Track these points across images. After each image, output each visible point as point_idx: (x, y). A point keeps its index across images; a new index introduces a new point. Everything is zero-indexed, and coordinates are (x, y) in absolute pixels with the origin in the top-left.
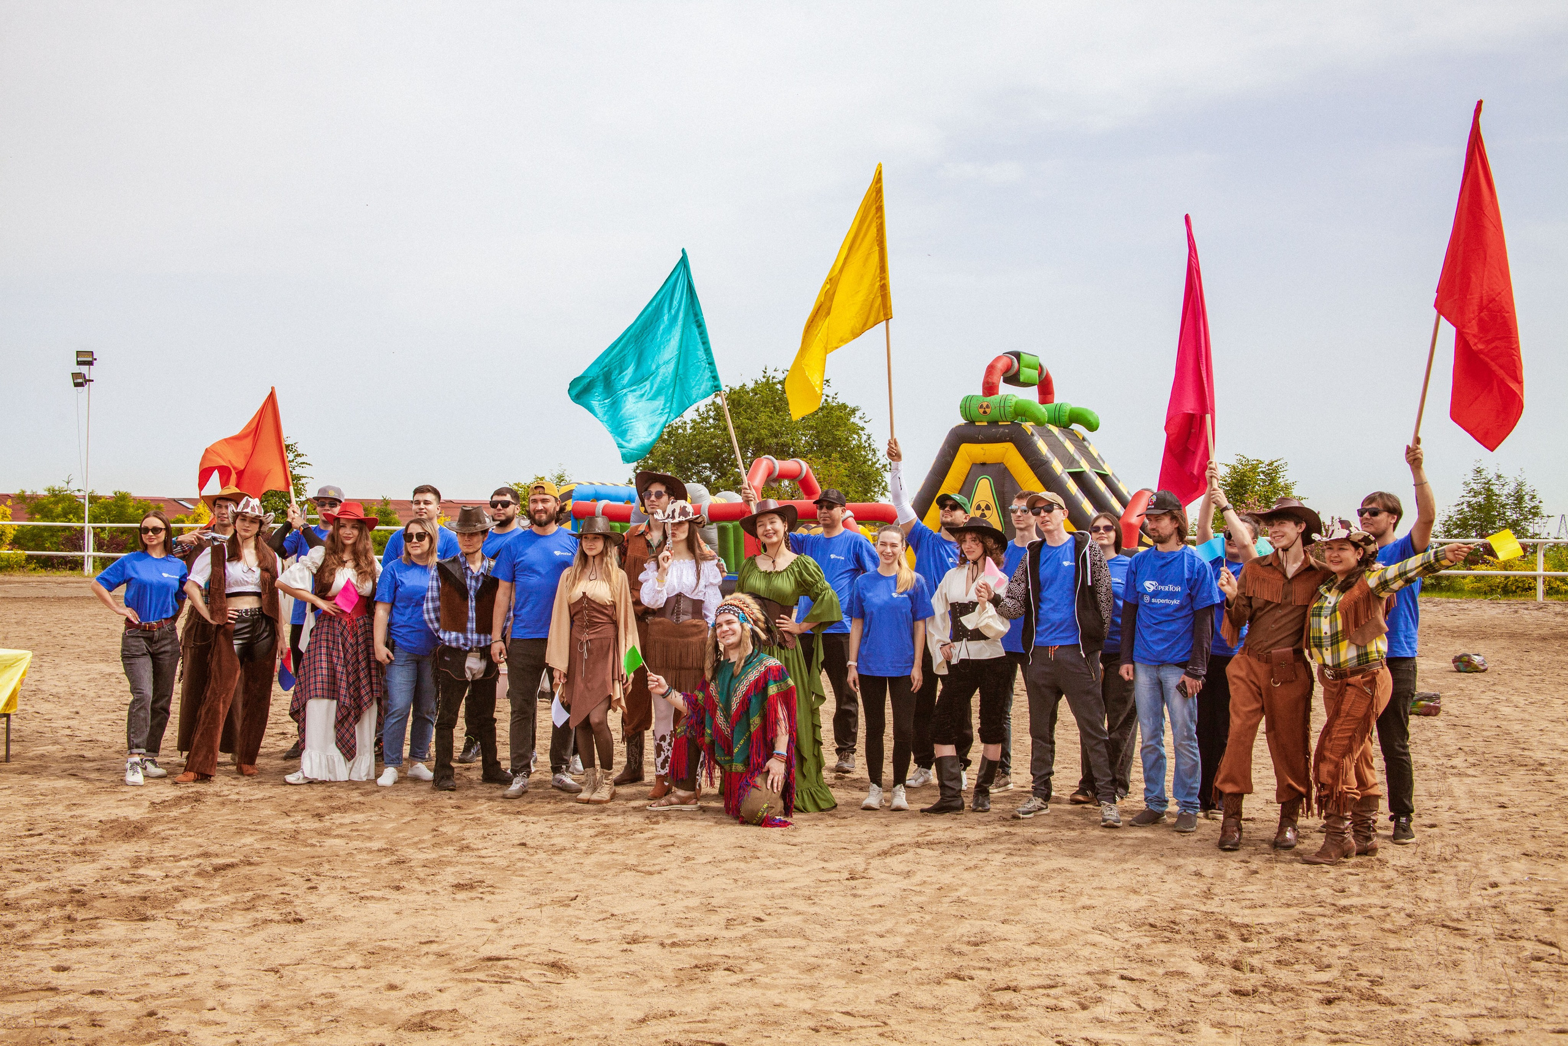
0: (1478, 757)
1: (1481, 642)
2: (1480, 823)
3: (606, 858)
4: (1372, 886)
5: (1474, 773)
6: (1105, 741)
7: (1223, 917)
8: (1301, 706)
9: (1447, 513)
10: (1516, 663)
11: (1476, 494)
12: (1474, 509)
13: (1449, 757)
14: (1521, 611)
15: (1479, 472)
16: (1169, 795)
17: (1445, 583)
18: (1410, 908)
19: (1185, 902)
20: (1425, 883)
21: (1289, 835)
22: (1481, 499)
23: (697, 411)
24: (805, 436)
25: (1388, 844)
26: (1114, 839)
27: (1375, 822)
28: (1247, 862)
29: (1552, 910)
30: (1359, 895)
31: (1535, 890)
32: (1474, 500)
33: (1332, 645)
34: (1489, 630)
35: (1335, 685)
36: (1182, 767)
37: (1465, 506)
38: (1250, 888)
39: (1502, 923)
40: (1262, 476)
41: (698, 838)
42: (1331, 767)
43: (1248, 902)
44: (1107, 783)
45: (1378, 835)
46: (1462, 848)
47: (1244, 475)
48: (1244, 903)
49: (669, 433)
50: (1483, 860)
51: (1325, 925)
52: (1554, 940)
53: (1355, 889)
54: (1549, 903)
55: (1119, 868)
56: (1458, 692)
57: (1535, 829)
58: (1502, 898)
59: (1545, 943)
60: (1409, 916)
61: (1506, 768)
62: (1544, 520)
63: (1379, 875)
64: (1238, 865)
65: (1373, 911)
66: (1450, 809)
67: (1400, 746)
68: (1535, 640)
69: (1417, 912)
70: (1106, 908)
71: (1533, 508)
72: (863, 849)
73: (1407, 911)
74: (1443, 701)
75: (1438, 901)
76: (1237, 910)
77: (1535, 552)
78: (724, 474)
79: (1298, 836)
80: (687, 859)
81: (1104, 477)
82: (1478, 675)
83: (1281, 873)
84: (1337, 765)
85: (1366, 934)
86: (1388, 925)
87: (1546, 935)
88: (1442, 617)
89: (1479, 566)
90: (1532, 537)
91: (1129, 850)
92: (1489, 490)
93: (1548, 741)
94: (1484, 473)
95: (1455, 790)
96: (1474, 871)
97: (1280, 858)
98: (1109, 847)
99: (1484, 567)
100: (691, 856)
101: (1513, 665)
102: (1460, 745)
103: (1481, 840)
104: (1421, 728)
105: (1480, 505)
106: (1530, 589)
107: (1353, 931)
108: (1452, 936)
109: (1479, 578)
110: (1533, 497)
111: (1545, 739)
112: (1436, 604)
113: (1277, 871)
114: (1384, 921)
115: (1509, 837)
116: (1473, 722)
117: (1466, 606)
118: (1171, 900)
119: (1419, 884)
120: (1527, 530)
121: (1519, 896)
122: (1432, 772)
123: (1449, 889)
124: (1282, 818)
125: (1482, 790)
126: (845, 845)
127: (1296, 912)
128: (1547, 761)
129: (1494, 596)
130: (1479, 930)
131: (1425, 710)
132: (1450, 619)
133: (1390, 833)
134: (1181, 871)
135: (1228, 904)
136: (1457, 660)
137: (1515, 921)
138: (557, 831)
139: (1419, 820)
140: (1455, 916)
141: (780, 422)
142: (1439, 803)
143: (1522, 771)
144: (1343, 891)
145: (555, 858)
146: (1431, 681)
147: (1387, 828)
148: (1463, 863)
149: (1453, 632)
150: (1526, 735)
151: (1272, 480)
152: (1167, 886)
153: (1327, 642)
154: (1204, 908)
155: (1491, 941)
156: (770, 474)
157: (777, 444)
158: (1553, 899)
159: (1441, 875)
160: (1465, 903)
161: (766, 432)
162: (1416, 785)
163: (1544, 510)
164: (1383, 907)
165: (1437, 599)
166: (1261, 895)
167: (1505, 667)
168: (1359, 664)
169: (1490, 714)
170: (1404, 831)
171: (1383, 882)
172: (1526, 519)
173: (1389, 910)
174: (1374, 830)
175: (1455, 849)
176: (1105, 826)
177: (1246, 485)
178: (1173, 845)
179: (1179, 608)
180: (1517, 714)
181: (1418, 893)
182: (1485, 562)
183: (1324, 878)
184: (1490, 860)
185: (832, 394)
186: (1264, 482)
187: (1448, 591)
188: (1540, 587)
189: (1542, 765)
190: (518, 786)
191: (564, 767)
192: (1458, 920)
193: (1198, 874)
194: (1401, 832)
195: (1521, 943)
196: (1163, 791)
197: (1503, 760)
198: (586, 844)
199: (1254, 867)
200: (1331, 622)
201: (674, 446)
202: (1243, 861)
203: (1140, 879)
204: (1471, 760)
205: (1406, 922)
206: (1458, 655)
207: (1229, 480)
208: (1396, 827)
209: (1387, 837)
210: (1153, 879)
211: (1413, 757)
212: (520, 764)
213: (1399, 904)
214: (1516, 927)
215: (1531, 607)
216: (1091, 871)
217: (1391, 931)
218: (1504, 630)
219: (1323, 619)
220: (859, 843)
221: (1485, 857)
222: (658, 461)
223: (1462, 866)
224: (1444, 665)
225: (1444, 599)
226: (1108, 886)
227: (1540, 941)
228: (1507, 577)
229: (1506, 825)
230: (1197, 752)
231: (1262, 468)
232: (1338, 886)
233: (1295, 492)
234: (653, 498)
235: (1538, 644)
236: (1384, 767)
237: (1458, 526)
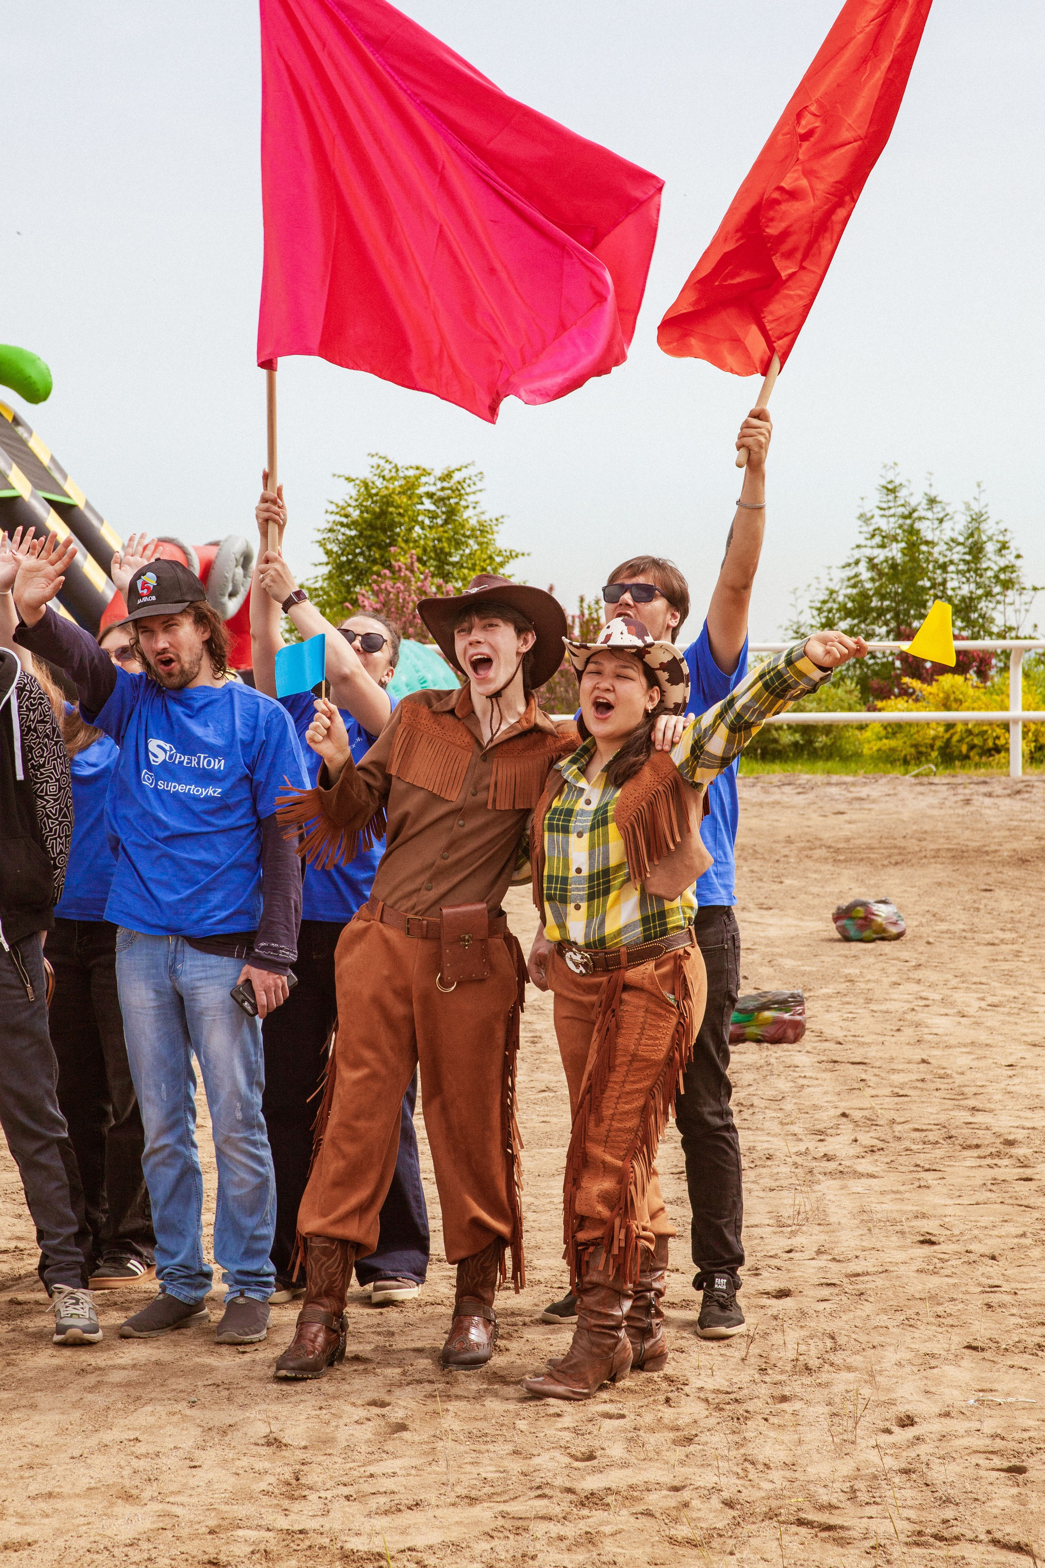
0: (880, 1132)
1: (891, 870)
2: (880, 1281)
4: (652, 1440)
5: (871, 1169)
6: (60, 1141)
7: (325, 1541)
8: (500, 1035)
9: (825, 583)
10: (964, 916)
11: (886, 540)
12: (881, 574)
13: (821, 1134)
14: (978, 800)
15: (891, 490)
16: (208, 1256)
17: (822, 740)
18: (730, 1485)
19: (240, 1511)
20: (763, 1427)
21: (477, 1334)
22: (895, 551)
25: (690, 1341)
26: (82, 1372)
27: (660, 1293)
28: (383, 1405)
29: (1021, 1470)
30: (625, 1465)
31: (989, 1426)
32: (880, 555)
33: (591, 897)
34: (913, 845)
35: (593, 989)
36: (233, 1192)
37: (862, 568)
38: (389, 1465)
39: (921, 1507)
40: (428, 505)
42: (607, 1184)
43: (382, 1500)
44: (67, 1240)
45: (667, 1322)
46: (842, 1340)
47: (387, 501)
48: (374, 1503)
50: (886, 1364)
51: (550, 1541)
52: (1023, 1539)
53: (617, 1451)
54: (1018, 1454)
55: (93, 1441)
56: (842, 987)
57: (994, 1288)
58: (923, 1449)
59: (1006, 1547)
60: (729, 1504)
61: (939, 1153)
62: (1026, 597)
63: (668, 1414)
64: (361, 1413)
65: (656, 1500)
66: (819, 1252)
67: (714, 1114)
68: (1004, 863)
69: (746, 1495)
70: (60, 1543)
71: (1003, 569)
73: (725, 1495)
74: (812, 1008)
75: (790, 1466)
76: (360, 1522)
77: (1006, 668)
79: (494, 1336)
81: (65, 511)
82: (885, 947)
83: (456, 1426)
84: (622, 1177)
85: (638, 1553)
86: (682, 1531)
87: (1009, 1529)
88: (815, 819)
89: (892, 702)
90: (1002, 636)
91: (117, 1394)
92: (912, 531)
93: (1024, 1090)
94: (902, 493)
95: (832, 1209)
96: (866, 1391)
97: (456, 1390)
98: (72, 1394)
99: (901, 703)
101: (959, 920)
102: (843, 1106)
103: (883, 1320)
104: (765, 1071)
105: (894, 566)
106: (997, 750)
107: (609, 1548)
108: (817, 1545)
109: (894, 729)
110: (1004, 546)
111: (1018, 1086)
112: (803, 790)
113: (449, 1422)
114: (676, 1520)
115: (940, 1310)
116: (873, 1053)
117: (864, 792)
118: (210, 1508)
119: (751, 1428)
120: (992, 621)
121: (958, 1443)
122: (785, 1169)
123: (815, 1436)
124: (458, 1296)
125: (887, 1207)
127: (489, 1514)
128: (1020, 1135)
129: (924, 768)
130: (873, 1525)
131: (772, 1030)
132: (832, 820)
133: (693, 1315)
134: (236, 1437)
135: (340, 1508)
136: (842, 915)
137: (947, 1501)
139: (754, 1281)
140: (824, 1497)
142: (798, 1241)
143: (970, 1158)
144: (591, 1457)
146: (788, 963)
147: (686, 1304)
148: (845, 1375)
149: (837, 851)
150: (980, 1078)
151: (451, 513)
152: (201, 1477)
153: (578, 889)
154: (283, 1523)
155: (896, 1551)
158: (1027, 1446)
159: (797, 1405)
160: (846, 1467)
162: (748, 1201)
163: (1027, 575)
164: (676, 1489)
165: (804, 778)
166: (413, 1481)
167: (944, 926)
168: (647, 938)
169: (909, 1033)
170: (723, 1307)
171: (677, 1429)
172: (988, 594)
173: (686, 1495)
174: (659, 1314)
175: (829, 1343)
176: (63, 1344)
177: (393, 525)
178: (218, 1377)
179: (221, 807)
180: (964, 1032)
181: (749, 1450)
182: (906, 693)
183: (552, 1430)
184: (899, 1364)
186: (433, 516)
187: (830, 757)
188: (1018, 746)
189: (1010, 1143)
192: (831, 1507)
193: (274, 1443)
194: (716, 1310)
195: (956, 1550)
196: (196, 1250)
197: (932, 1137)
199: (397, 1414)
200: (592, 847)
202: (374, 1403)
203: (141, 1464)
204: (867, 1139)
205: (722, 1519)
206: (845, 903)
207: (355, 514)
208: (708, 1300)
209: (686, 1325)
210: (171, 1461)
211: (744, 1140)
213: (708, 1479)
214: (949, 1513)
215: (998, 790)
216: (26, 1456)
217: (691, 1543)
218: (941, 843)
219: (573, 837)
221: (890, 1356)
223: (842, 1381)
224: (819, 925)
225: (820, 778)
226: (66, 1489)
227: (995, 1542)
228: (950, 726)
229: (933, 1282)
230: (266, 1154)
231: (428, 485)
232: (581, 1446)
233: (502, 540)
235: (1010, 873)
236: (682, 1165)
237: (849, 613)
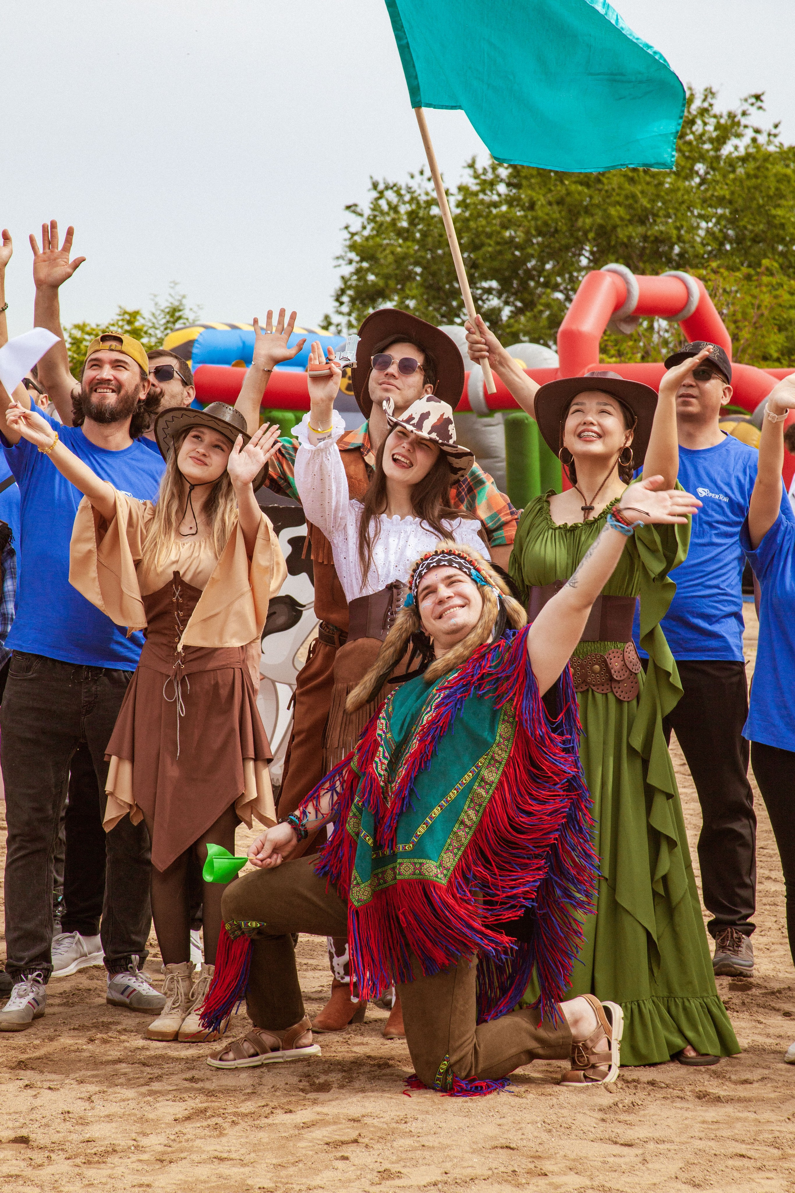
3: (204, 1172)
23: (472, 166)
24: (705, 218)
41: (413, 1126)
49: (412, 216)
72: (784, 1157)
78: (529, 305)
80: (386, 1175)
100: (395, 1168)
126: (742, 1149)
138: (101, 1108)
141: (651, 190)
145: (91, 1173)
156: (619, 305)
157: (645, 238)
161: (622, 211)
185: (766, 126)
190: (25, 1002)
191: (135, 958)
198: (162, 1139)
201: (422, 243)
212: (27, 955)
220: (775, 1144)
222: (387, 277)
234: (393, 369)
